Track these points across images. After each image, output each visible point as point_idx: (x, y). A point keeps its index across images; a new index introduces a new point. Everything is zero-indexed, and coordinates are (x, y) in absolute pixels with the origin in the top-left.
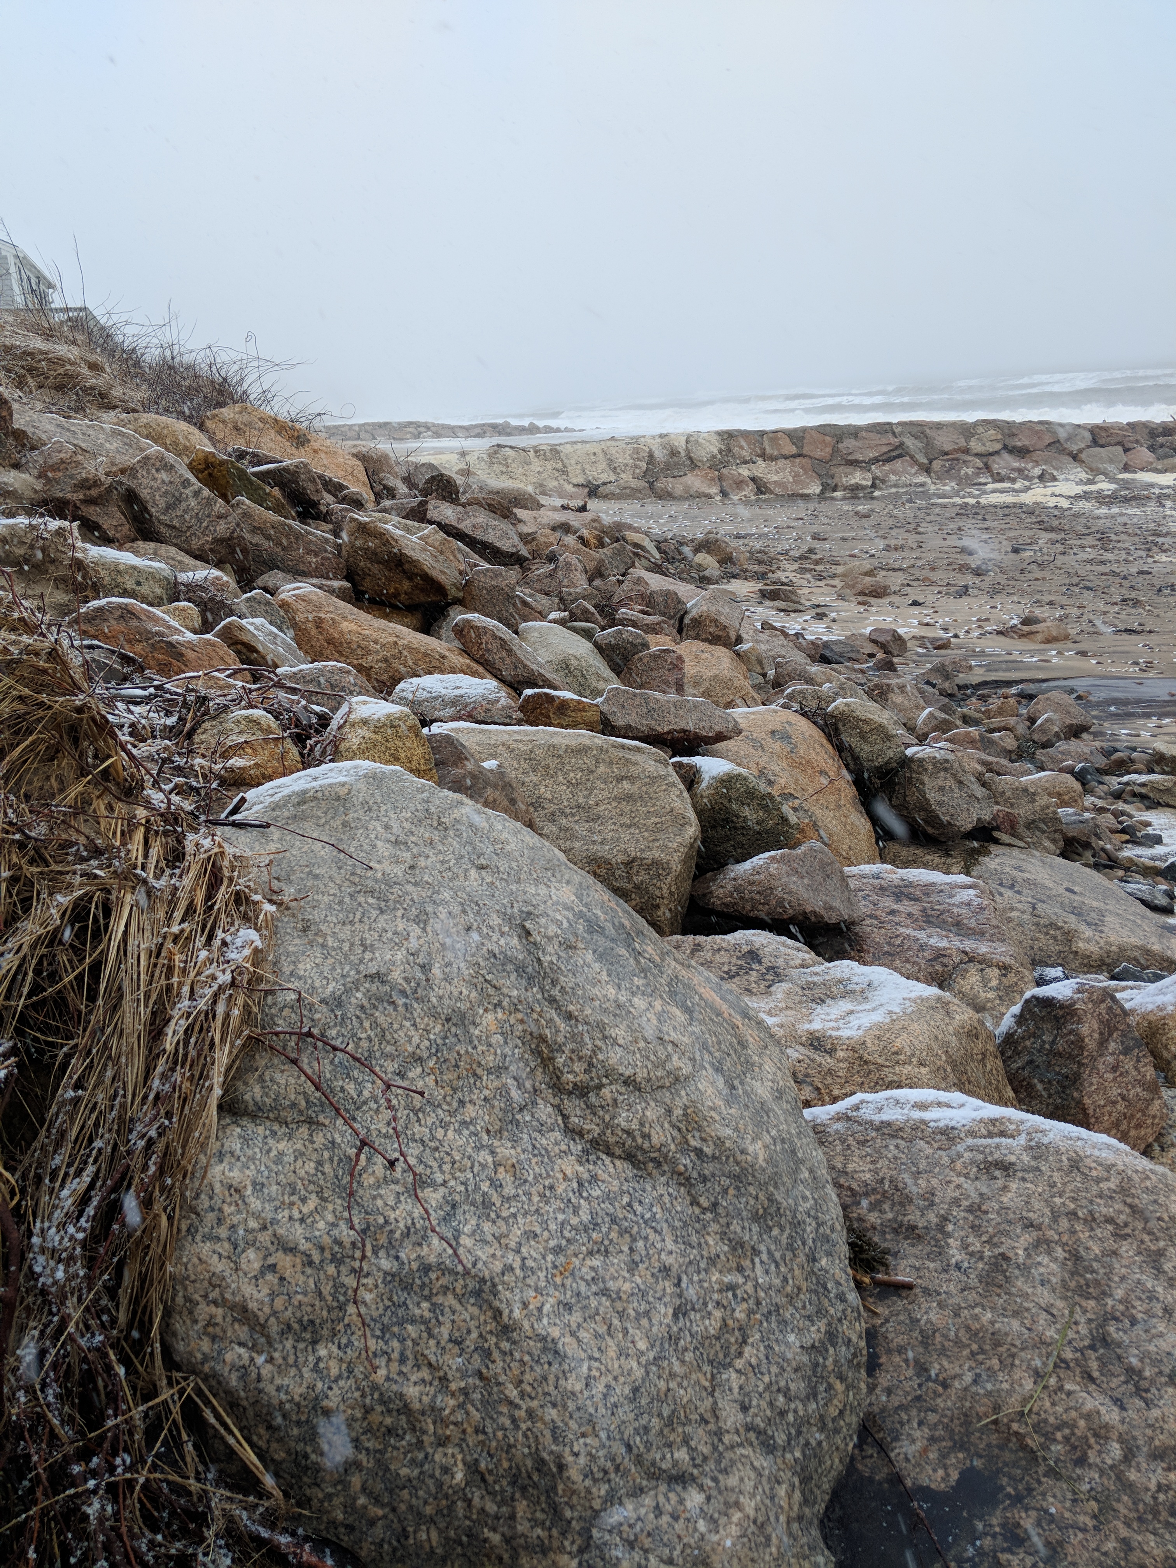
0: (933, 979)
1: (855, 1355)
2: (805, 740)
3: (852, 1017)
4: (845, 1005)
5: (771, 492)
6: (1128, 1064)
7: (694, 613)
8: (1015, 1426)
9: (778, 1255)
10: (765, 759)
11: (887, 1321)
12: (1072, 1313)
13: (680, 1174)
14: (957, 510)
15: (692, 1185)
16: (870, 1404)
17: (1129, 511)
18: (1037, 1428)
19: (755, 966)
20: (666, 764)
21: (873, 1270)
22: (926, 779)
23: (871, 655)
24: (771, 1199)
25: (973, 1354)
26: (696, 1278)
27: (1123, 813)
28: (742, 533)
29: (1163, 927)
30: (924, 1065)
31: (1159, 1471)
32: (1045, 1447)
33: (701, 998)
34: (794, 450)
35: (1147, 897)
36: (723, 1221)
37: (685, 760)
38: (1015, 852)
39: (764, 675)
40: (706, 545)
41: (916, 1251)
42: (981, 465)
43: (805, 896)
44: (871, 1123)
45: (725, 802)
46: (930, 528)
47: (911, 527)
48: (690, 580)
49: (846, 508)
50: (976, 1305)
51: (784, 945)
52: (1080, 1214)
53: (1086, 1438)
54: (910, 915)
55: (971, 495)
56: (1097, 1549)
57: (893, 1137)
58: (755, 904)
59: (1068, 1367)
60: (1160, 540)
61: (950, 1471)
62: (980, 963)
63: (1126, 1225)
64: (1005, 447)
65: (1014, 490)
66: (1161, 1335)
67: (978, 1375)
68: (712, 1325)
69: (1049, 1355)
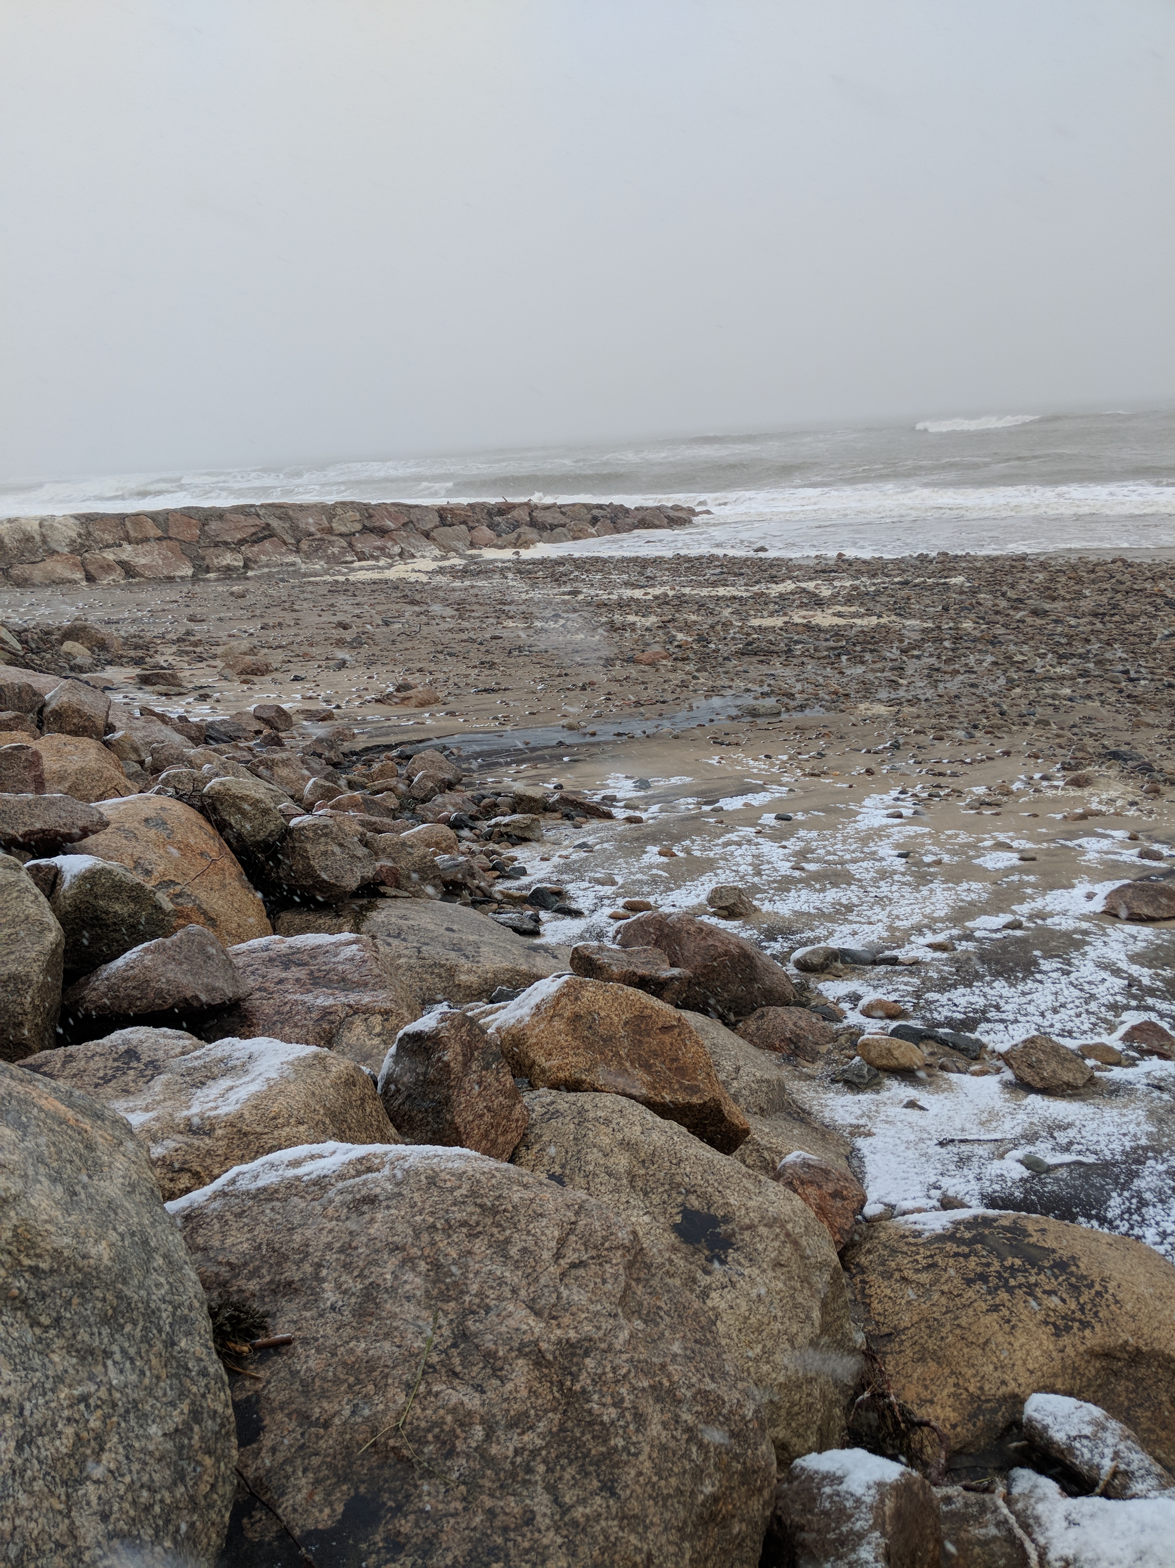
0: (321, 1038)
1: (222, 1425)
2: (181, 824)
3: (231, 1093)
4: (225, 1083)
5: (142, 576)
6: (490, 1079)
7: (53, 705)
8: (391, 1442)
9: (132, 1351)
10: (139, 848)
11: (268, 1382)
12: (436, 1319)
13: (14, 1298)
14: (328, 587)
15: (30, 1307)
16: (257, 1469)
17: (479, 584)
18: (410, 1437)
19: (134, 1064)
20: (17, 868)
21: (255, 1336)
22: (308, 846)
23: (258, 732)
24: (120, 1296)
25: (350, 1386)
26: (41, 1401)
27: (494, 852)
28: (114, 618)
29: (529, 948)
30: (302, 1123)
31: (516, 1437)
32: (420, 1452)
33: (41, 1109)
34: (160, 533)
35: (517, 923)
36: (68, 1333)
37: (43, 862)
38: (399, 903)
39: (142, 763)
40: (73, 633)
41: (293, 1305)
42: (345, 544)
43: (185, 981)
44: (248, 1192)
45: (91, 900)
46: (305, 605)
47: (287, 605)
48: (58, 672)
49: (220, 589)
50: (351, 1339)
51: (165, 1036)
52: (439, 1226)
53: (454, 1430)
54: (298, 980)
55: (340, 573)
56: (467, 1528)
57: (270, 1200)
58: (131, 1000)
59: (435, 1371)
60: (506, 608)
61: (336, 1506)
62: (364, 1013)
63: (478, 1224)
64: (365, 527)
65: (379, 568)
66: (510, 1315)
67: (356, 1406)
68: (64, 1445)
69: (417, 1365)
